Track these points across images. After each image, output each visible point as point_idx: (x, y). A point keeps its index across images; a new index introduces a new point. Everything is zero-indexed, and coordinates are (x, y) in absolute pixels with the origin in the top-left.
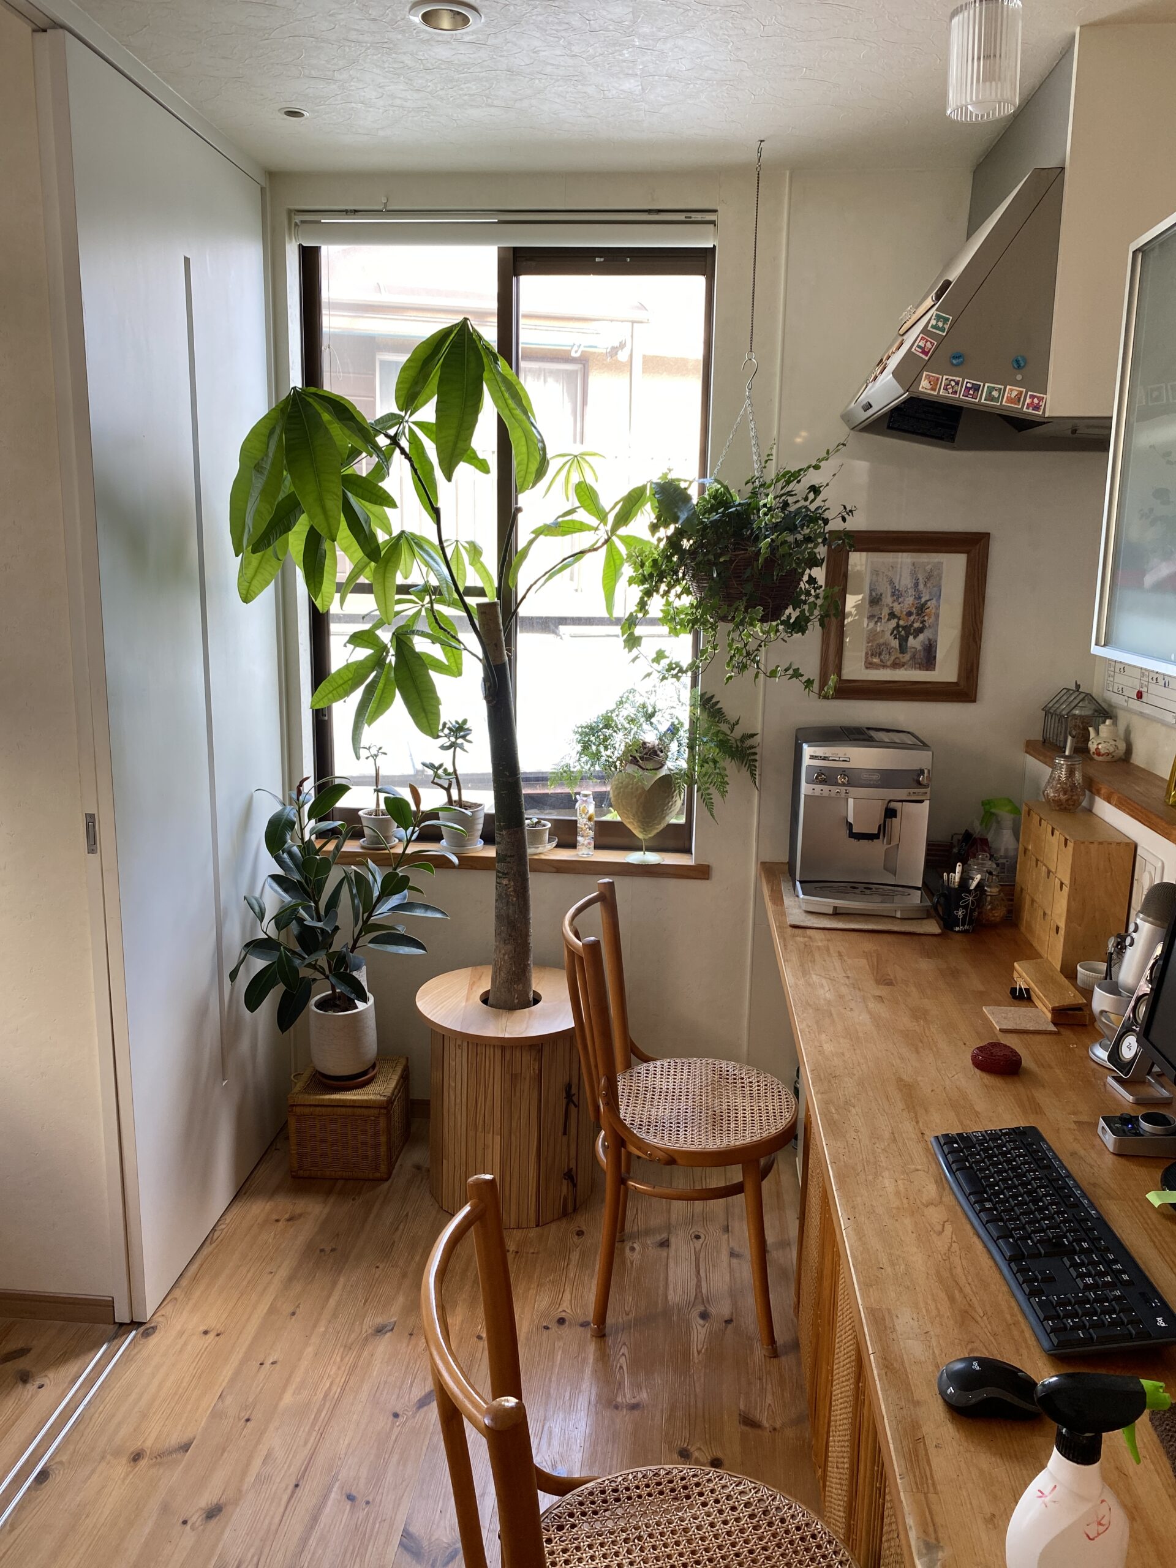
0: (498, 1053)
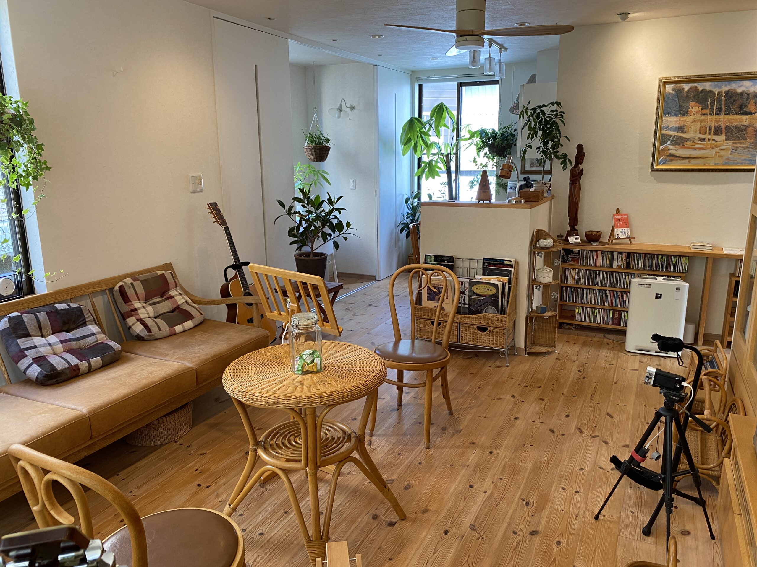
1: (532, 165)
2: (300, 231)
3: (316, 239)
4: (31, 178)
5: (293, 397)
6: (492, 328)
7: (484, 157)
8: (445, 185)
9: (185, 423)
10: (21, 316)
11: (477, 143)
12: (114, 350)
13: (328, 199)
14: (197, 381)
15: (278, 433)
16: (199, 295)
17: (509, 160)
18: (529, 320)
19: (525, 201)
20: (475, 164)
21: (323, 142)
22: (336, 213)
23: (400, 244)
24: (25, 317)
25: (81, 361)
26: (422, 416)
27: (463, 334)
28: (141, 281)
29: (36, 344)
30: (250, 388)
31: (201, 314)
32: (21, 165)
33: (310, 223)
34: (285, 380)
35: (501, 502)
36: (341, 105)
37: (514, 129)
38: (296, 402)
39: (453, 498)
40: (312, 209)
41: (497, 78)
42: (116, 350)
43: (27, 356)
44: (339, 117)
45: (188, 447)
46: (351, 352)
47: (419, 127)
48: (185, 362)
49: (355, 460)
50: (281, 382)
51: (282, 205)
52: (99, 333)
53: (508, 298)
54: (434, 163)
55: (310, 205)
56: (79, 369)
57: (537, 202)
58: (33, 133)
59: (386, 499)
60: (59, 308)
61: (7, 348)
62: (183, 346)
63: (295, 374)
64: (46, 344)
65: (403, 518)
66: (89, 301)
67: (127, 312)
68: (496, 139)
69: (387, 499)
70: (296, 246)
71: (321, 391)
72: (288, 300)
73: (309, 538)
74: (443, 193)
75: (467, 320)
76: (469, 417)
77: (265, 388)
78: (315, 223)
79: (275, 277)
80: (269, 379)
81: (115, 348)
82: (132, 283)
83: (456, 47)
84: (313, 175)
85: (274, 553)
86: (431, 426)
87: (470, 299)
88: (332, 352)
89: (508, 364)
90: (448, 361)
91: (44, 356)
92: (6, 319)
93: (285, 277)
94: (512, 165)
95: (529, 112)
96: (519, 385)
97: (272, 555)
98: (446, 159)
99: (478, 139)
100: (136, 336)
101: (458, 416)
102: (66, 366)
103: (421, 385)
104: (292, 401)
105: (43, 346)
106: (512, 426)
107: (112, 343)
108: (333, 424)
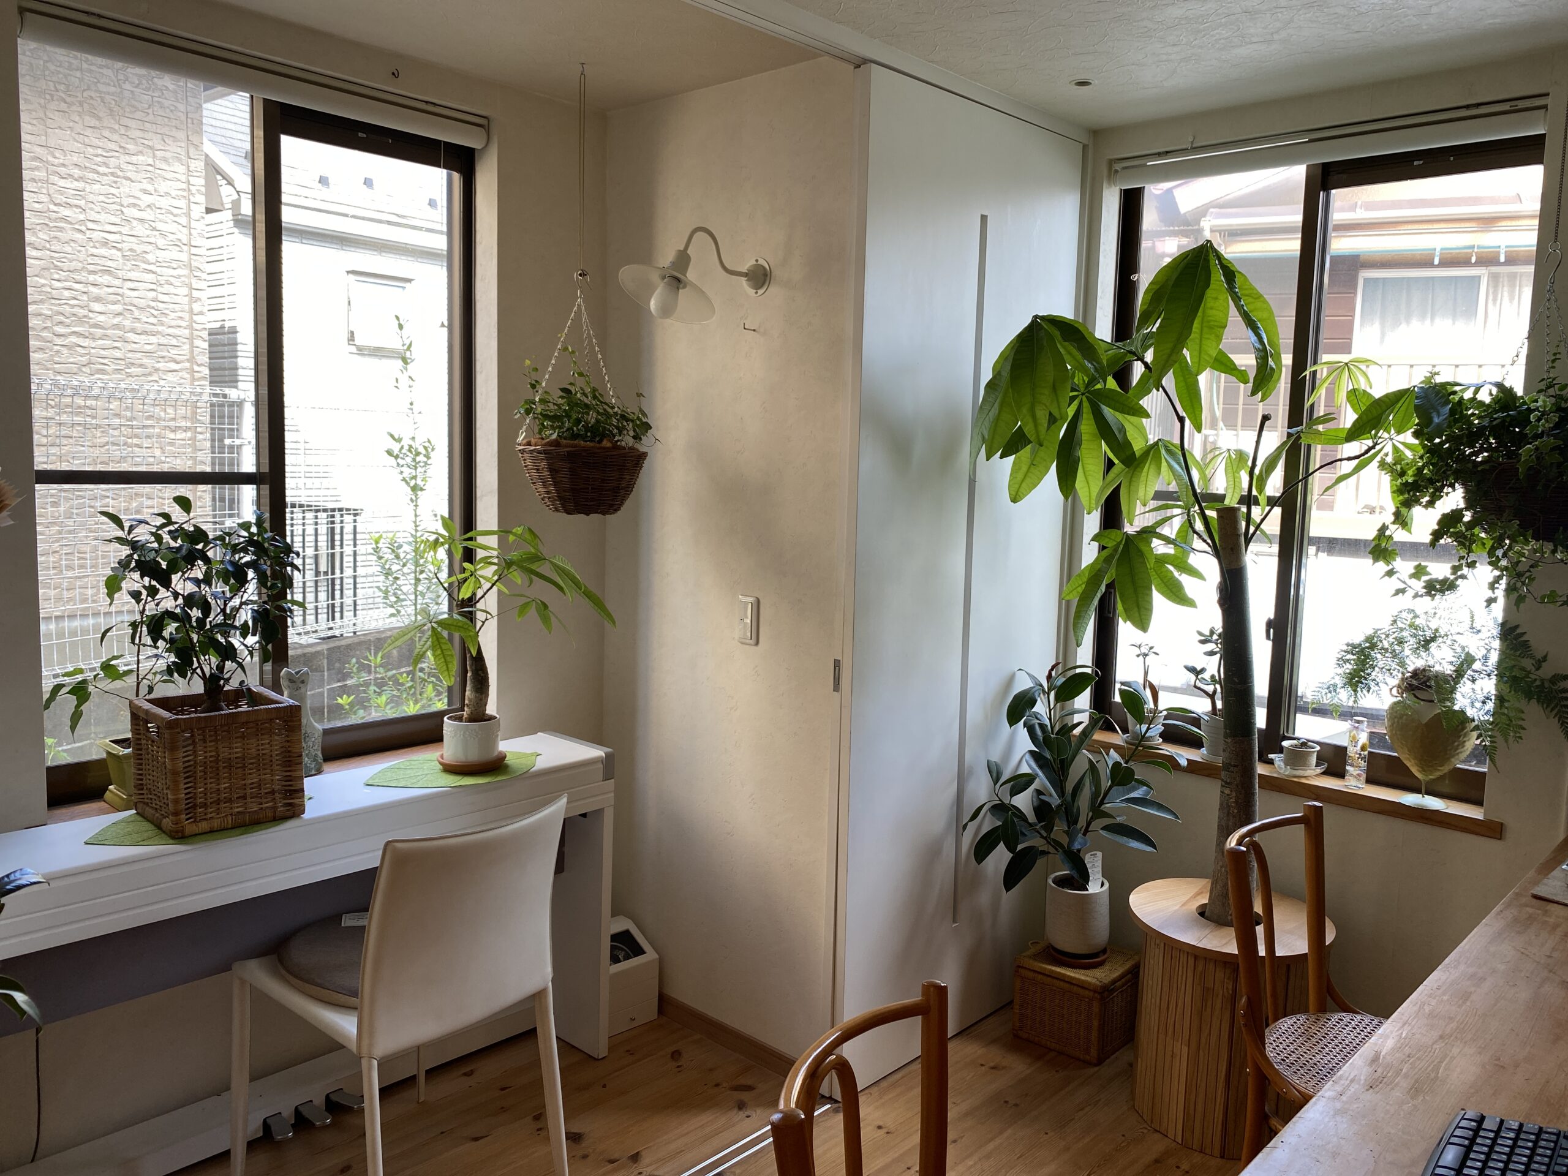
0: (1191, 961)
23: (974, 908)
36: (684, 258)
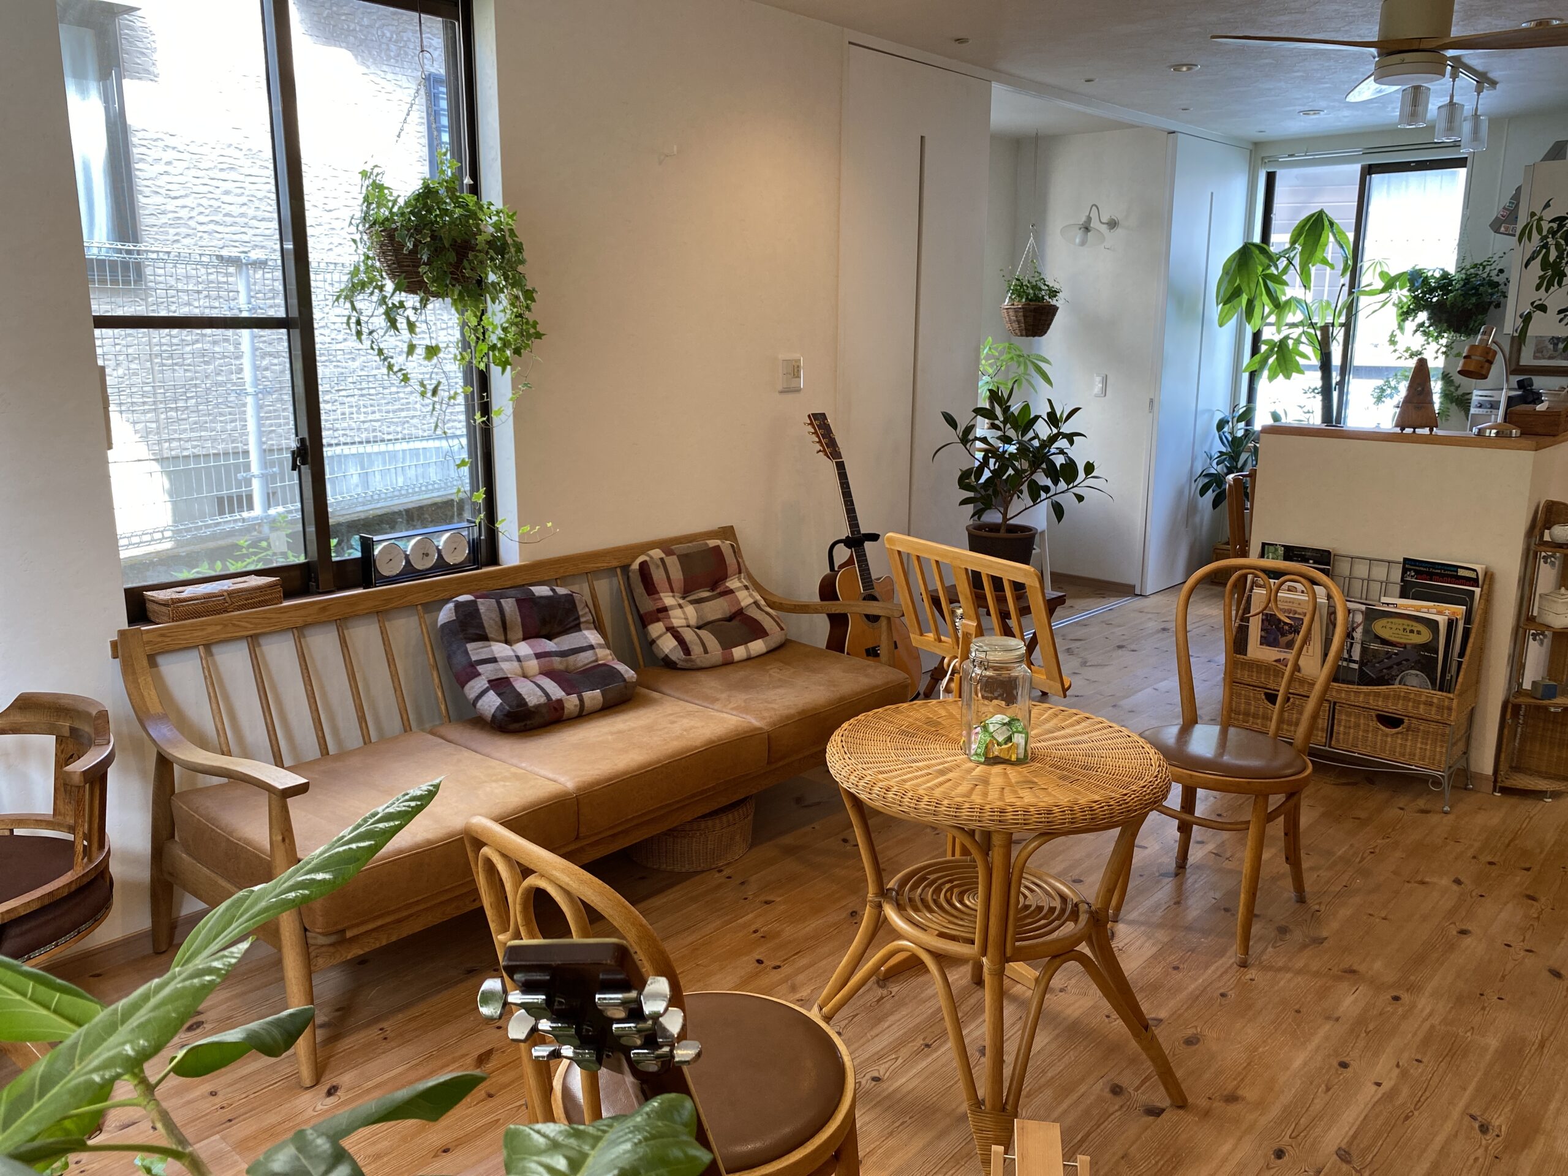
1: (1539, 352)
2: (982, 480)
3: (1016, 496)
4: (508, 353)
5: (967, 805)
6: (1414, 721)
7: (1416, 331)
8: (1313, 394)
9: (738, 837)
10: (474, 603)
11: (1401, 301)
12: (624, 680)
13: (1048, 414)
14: (769, 756)
15: (923, 879)
16: (779, 592)
17: (1485, 337)
18: (1509, 710)
19: (1522, 434)
20: (1392, 348)
21: (1043, 296)
22: (1062, 443)
23: (1197, 519)
24: (482, 604)
25: (568, 694)
26: (1233, 894)
27: (1342, 729)
28: (678, 556)
29: (496, 656)
30: (880, 776)
31: (782, 629)
32: (496, 327)
33: (1005, 461)
34: (949, 770)
35: (1416, 1113)
36: (1089, 219)
37: (1498, 268)
38: (973, 816)
39: (1299, 1082)
40: (1011, 433)
41: (1463, 152)
42: (628, 680)
43: (479, 674)
44: (1083, 243)
45: (743, 883)
46: (1091, 732)
47: (1262, 264)
48: (748, 717)
49: (1082, 959)
50: (942, 773)
51: (951, 421)
52: (600, 646)
53: (1462, 654)
54: (1290, 342)
55: (1008, 426)
56: (563, 708)
57: (1554, 436)
58: (520, 268)
59: (1144, 1056)
60: (537, 594)
61: (449, 657)
62: (745, 686)
63: (971, 761)
64: (511, 656)
65: (1181, 1103)
66: (586, 586)
67: (650, 613)
68: (1451, 291)
69: (1148, 1055)
70: (970, 508)
71: (1026, 801)
72: (959, 612)
73: (977, 1104)
74: (1309, 412)
75: (1352, 698)
76: (1345, 912)
77: (911, 779)
78: (1016, 463)
79: (937, 562)
80: (917, 764)
81: (626, 676)
82: (662, 559)
83: (1375, 80)
84: (1016, 365)
85: (901, 1121)
86: (1254, 919)
87: (1364, 650)
88: (1048, 726)
89: (1447, 808)
90: (1306, 781)
91: (507, 678)
92: (451, 605)
93: (957, 563)
94: (1495, 347)
95: (1546, 226)
96: (1474, 857)
97: (897, 1124)
98: (1322, 335)
99: (1405, 292)
100: (663, 659)
101: (1317, 907)
102: (543, 700)
103: (1239, 827)
104: (964, 813)
105: (507, 659)
106: (1451, 947)
107: (622, 668)
108: (1040, 879)
